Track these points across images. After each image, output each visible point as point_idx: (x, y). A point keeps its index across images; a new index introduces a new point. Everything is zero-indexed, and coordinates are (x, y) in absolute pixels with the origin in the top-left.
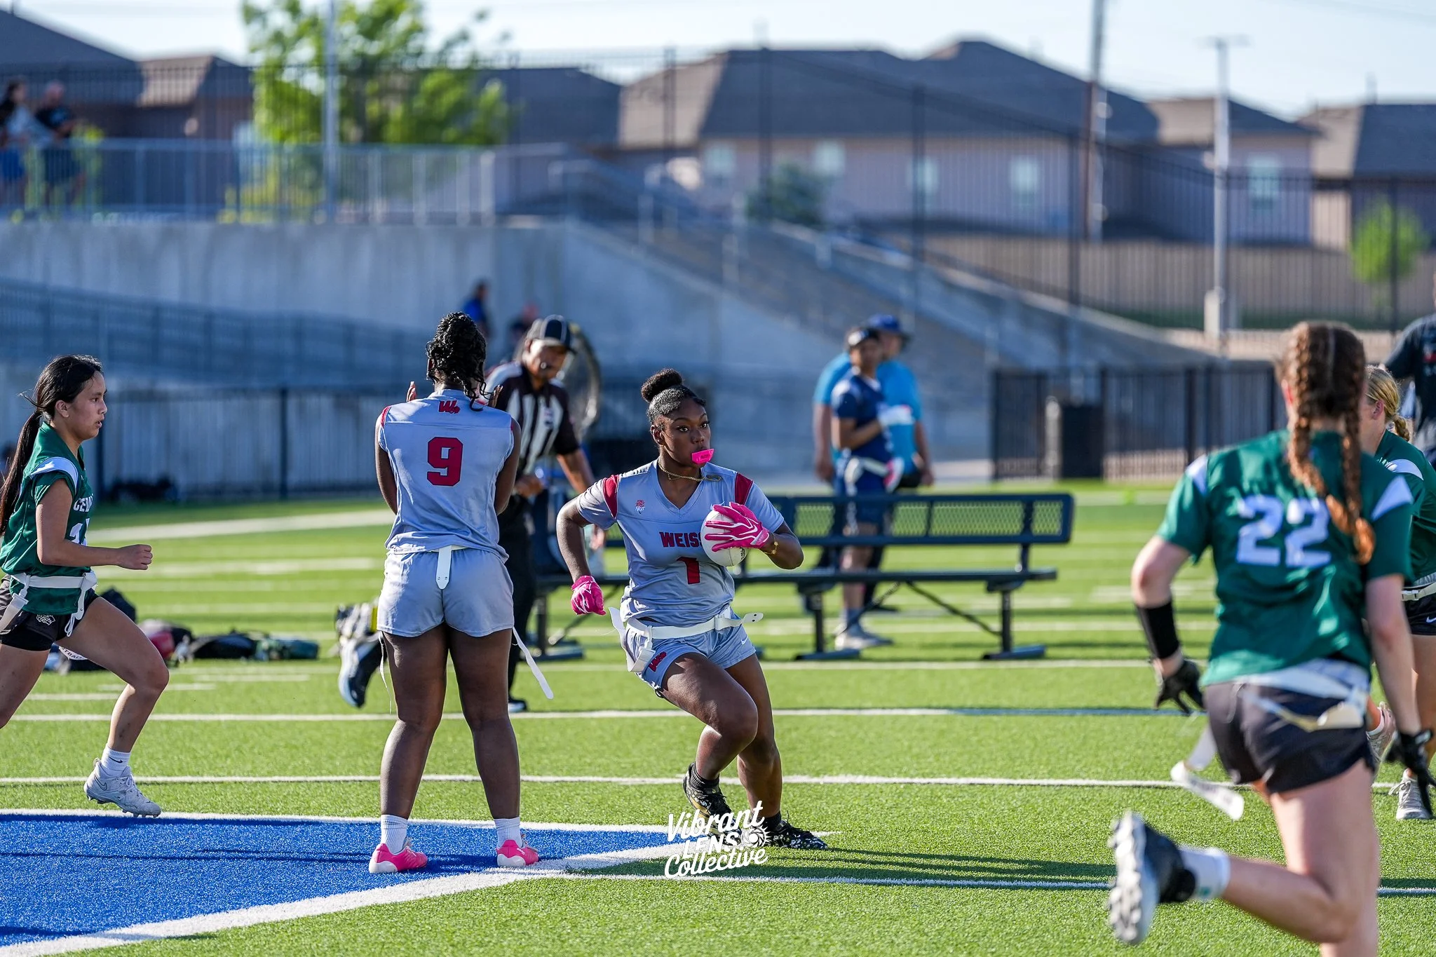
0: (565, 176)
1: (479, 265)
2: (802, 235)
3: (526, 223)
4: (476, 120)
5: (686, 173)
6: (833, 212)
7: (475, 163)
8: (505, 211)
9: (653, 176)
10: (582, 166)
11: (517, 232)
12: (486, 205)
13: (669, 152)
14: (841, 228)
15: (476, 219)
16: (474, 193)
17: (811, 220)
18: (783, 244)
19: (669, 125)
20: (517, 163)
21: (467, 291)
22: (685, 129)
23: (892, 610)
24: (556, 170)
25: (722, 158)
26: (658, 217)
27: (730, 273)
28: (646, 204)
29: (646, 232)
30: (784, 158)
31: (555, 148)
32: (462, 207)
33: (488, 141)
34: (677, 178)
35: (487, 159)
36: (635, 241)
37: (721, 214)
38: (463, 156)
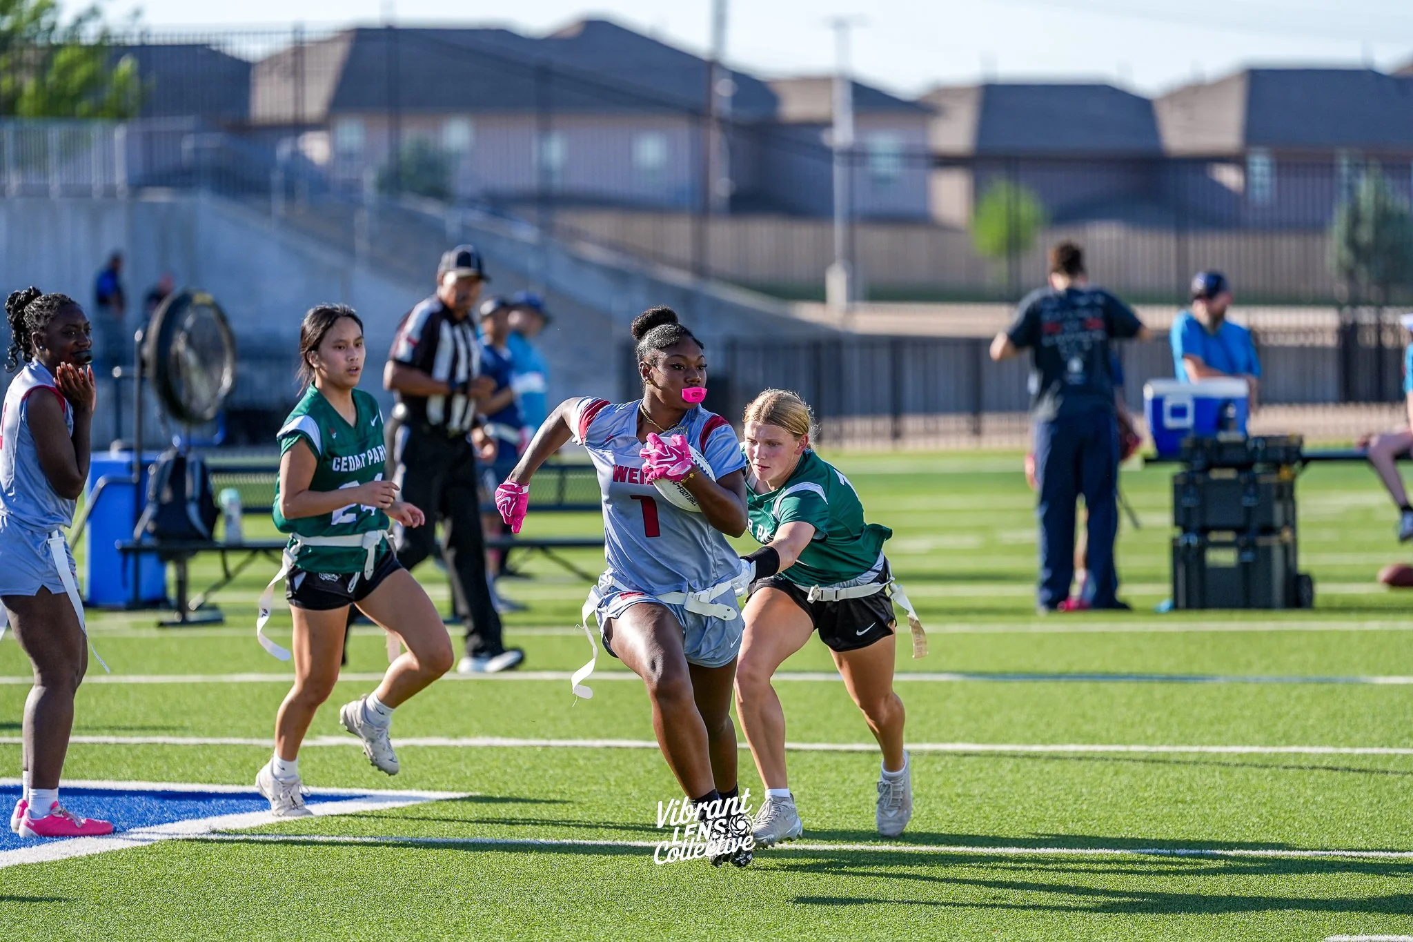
0: (197, 151)
1: (113, 238)
2: (432, 209)
3: (160, 197)
4: (108, 95)
5: (317, 148)
6: (462, 185)
7: (107, 137)
8: (138, 185)
9: (284, 150)
10: (213, 141)
11: (153, 206)
12: (120, 178)
13: (299, 127)
14: (472, 202)
15: (110, 192)
16: (108, 165)
17: (440, 193)
18: (414, 219)
19: (299, 99)
20: (149, 137)
21: (103, 261)
22: (315, 101)
23: (526, 577)
24: (188, 145)
25: (352, 133)
26: (290, 191)
27: (362, 245)
28: (277, 178)
29: (278, 205)
30: (412, 134)
31: (187, 122)
32: (96, 180)
33: (121, 116)
34: (308, 154)
35: (120, 133)
36: (268, 213)
37: (351, 189)
38: (96, 129)
